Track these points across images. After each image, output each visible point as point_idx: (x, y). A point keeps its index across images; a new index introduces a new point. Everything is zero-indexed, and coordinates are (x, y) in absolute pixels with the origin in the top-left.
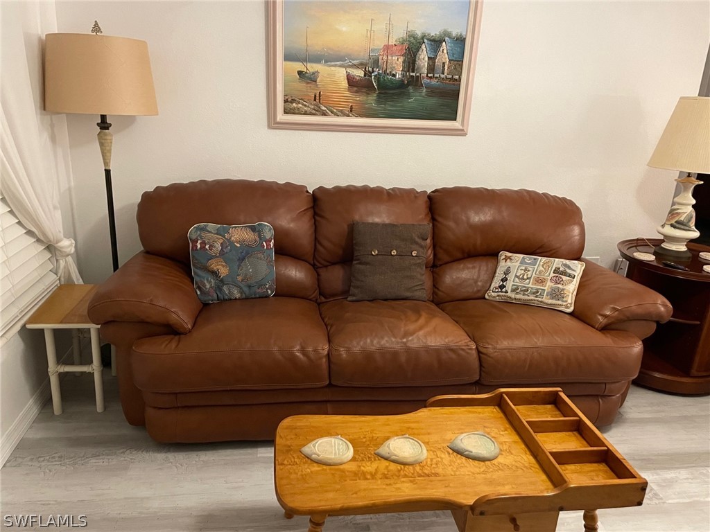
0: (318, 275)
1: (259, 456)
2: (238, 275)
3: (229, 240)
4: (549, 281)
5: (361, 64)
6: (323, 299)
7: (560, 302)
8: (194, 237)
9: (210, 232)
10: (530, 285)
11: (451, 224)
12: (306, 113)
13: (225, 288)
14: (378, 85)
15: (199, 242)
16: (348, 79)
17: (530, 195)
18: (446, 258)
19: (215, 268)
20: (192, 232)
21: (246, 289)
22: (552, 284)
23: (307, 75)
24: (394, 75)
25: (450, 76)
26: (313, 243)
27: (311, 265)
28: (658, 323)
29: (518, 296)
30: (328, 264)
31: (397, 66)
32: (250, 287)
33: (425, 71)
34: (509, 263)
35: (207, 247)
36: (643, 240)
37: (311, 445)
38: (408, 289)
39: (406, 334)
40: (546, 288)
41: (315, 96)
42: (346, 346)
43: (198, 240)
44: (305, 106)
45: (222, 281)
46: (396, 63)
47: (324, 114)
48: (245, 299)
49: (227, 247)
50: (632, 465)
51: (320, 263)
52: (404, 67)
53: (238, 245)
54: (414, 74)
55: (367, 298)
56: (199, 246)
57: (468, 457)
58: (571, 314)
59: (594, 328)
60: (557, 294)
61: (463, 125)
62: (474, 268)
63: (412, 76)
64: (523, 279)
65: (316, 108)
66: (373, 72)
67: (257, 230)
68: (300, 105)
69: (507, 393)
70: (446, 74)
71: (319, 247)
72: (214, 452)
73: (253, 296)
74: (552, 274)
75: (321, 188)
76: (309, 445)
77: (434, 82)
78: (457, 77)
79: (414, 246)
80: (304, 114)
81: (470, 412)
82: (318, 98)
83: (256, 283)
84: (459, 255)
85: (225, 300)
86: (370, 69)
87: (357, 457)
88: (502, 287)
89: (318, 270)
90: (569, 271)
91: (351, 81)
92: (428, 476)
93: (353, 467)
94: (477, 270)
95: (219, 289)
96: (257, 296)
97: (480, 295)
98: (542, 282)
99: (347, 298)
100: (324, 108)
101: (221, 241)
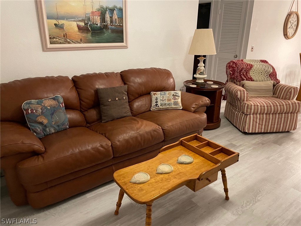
0: (84, 115)
1: (88, 197)
2: (52, 122)
3: (44, 106)
4: (172, 99)
5: (83, 20)
6: (89, 125)
7: (178, 106)
8: (26, 108)
9: (34, 104)
10: (166, 102)
11: (132, 84)
12: (60, 43)
13: (47, 129)
14: (91, 29)
15: (30, 110)
16: (78, 27)
17: (156, 69)
18: (133, 98)
19: (41, 121)
20: (24, 105)
21: (57, 128)
22: (173, 100)
23: (59, 25)
24: (97, 25)
25: (119, 24)
26: (79, 101)
27: (79, 111)
28: (207, 107)
29: (163, 107)
30: (87, 109)
31: (97, 20)
32: (58, 126)
33: (109, 22)
34: (156, 96)
35: (34, 111)
36: (189, 80)
37: (133, 178)
38: (125, 113)
39: (137, 129)
40: (172, 102)
41: (64, 35)
42: (117, 139)
43: (29, 109)
44: (60, 40)
45: (45, 126)
46: (97, 19)
47: (69, 43)
48: (57, 132)
49: (44, 109)
50: (232, 150)
51: (83, 109)
52: (100, 21)
53: (49, 108)
54: (105, 24)
55: (110, 120)
56: (30, 112)
57: (186, 164)
58: (182, 109)
59: (191, 112)
60: (176, 103)
61: (126, 44)
62: (143, 100)
63: (104, 25)
64: (163, 100)
65: (65, 40)
66: (88, 23)
67: (56, 99)
68: (57, 40)
69: (184, 140)
70: (117, 23)
71: (82, 102)
72: (66, 203)
73: (60, 130)
74: (172, 97)
75: (75, 76)
76: (132, 179)
77: (113, 27)
78: (121, 25)
79: (124, 95)
80: (60, 44)
81: (174, 150)
82: (65, 36)
83: (61, 123)
84: (137, 96)
85: (48, 135)
86: (87, 22)
87: (151, 177)
88: (157, 105)
89: (83, 113)
90: (177, 95)
91: (79, 27)
92: (179, 174)
93: (153, 180)
94: (145, 100)
95: (44, 130)
96: (62, 129)
97: (148, 110)
98: (170, 100)
99: (101, 121)
100: (69, 40)
101: (40, 108)
